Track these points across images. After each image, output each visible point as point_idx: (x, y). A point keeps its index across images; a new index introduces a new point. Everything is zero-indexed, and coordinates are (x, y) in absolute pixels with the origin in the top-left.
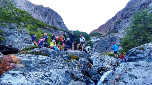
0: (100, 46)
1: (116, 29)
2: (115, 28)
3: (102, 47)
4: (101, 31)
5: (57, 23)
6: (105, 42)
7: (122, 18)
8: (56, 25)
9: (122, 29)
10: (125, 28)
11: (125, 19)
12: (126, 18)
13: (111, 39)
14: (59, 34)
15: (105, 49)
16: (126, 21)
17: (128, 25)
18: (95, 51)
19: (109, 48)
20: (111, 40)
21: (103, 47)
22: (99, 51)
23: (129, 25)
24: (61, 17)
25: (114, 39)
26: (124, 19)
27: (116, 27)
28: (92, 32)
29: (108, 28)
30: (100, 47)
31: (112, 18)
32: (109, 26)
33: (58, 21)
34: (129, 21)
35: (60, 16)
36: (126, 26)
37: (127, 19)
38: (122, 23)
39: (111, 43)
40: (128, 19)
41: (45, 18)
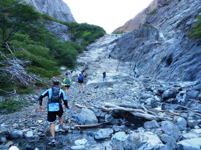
0: (118, 47)
1: (149, 23)
2: (147, 22)
3: (123, 49)
4: (128, 28)
5: (61, 15)
6: (128, 38)
7: (160, 6)
8: (60, 18)
9: (159, 22)
10: (163, 20)
11: (164, 7)
12: (164, 5)
13: (139, 33)
14: (53, 28)
15: (128, 53)
16: (165, 9)
17: (168, 15)
18: (110, 56)
19: (135, 50)
20: (140, 35)
21: (125, 48)
22: (116, 56)
23: (170, 14)
24: (68, 7)
25: (144, 33)
26: (162, 8)
27: (150, 20)
28: (115, 31)
29: (137, 24)
30: (119, 49)
31: (144, 9)
32: (140, 22)
33: (63, 11)
34: (169, 9)
35: (66, 5)
36: (165, 17)
37: (166, 7)
38: (158, 13)
39: (140, 40)
40: (169, 6)
41: (43, 7)
